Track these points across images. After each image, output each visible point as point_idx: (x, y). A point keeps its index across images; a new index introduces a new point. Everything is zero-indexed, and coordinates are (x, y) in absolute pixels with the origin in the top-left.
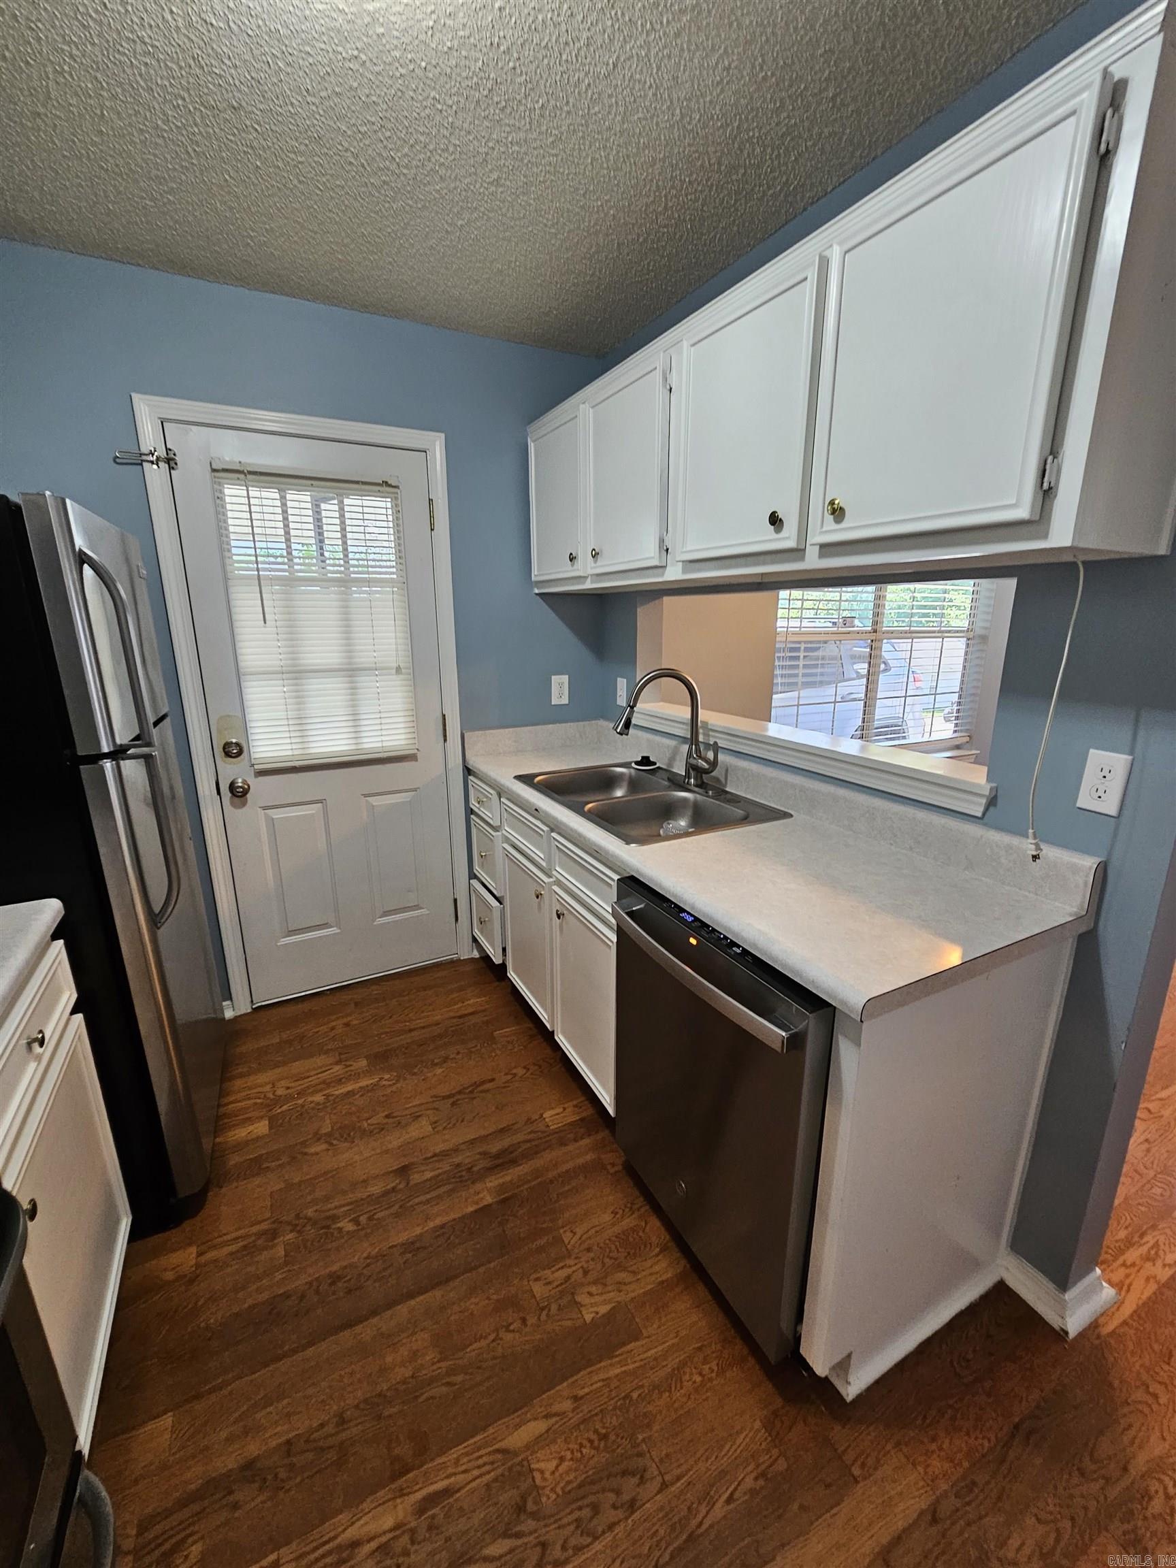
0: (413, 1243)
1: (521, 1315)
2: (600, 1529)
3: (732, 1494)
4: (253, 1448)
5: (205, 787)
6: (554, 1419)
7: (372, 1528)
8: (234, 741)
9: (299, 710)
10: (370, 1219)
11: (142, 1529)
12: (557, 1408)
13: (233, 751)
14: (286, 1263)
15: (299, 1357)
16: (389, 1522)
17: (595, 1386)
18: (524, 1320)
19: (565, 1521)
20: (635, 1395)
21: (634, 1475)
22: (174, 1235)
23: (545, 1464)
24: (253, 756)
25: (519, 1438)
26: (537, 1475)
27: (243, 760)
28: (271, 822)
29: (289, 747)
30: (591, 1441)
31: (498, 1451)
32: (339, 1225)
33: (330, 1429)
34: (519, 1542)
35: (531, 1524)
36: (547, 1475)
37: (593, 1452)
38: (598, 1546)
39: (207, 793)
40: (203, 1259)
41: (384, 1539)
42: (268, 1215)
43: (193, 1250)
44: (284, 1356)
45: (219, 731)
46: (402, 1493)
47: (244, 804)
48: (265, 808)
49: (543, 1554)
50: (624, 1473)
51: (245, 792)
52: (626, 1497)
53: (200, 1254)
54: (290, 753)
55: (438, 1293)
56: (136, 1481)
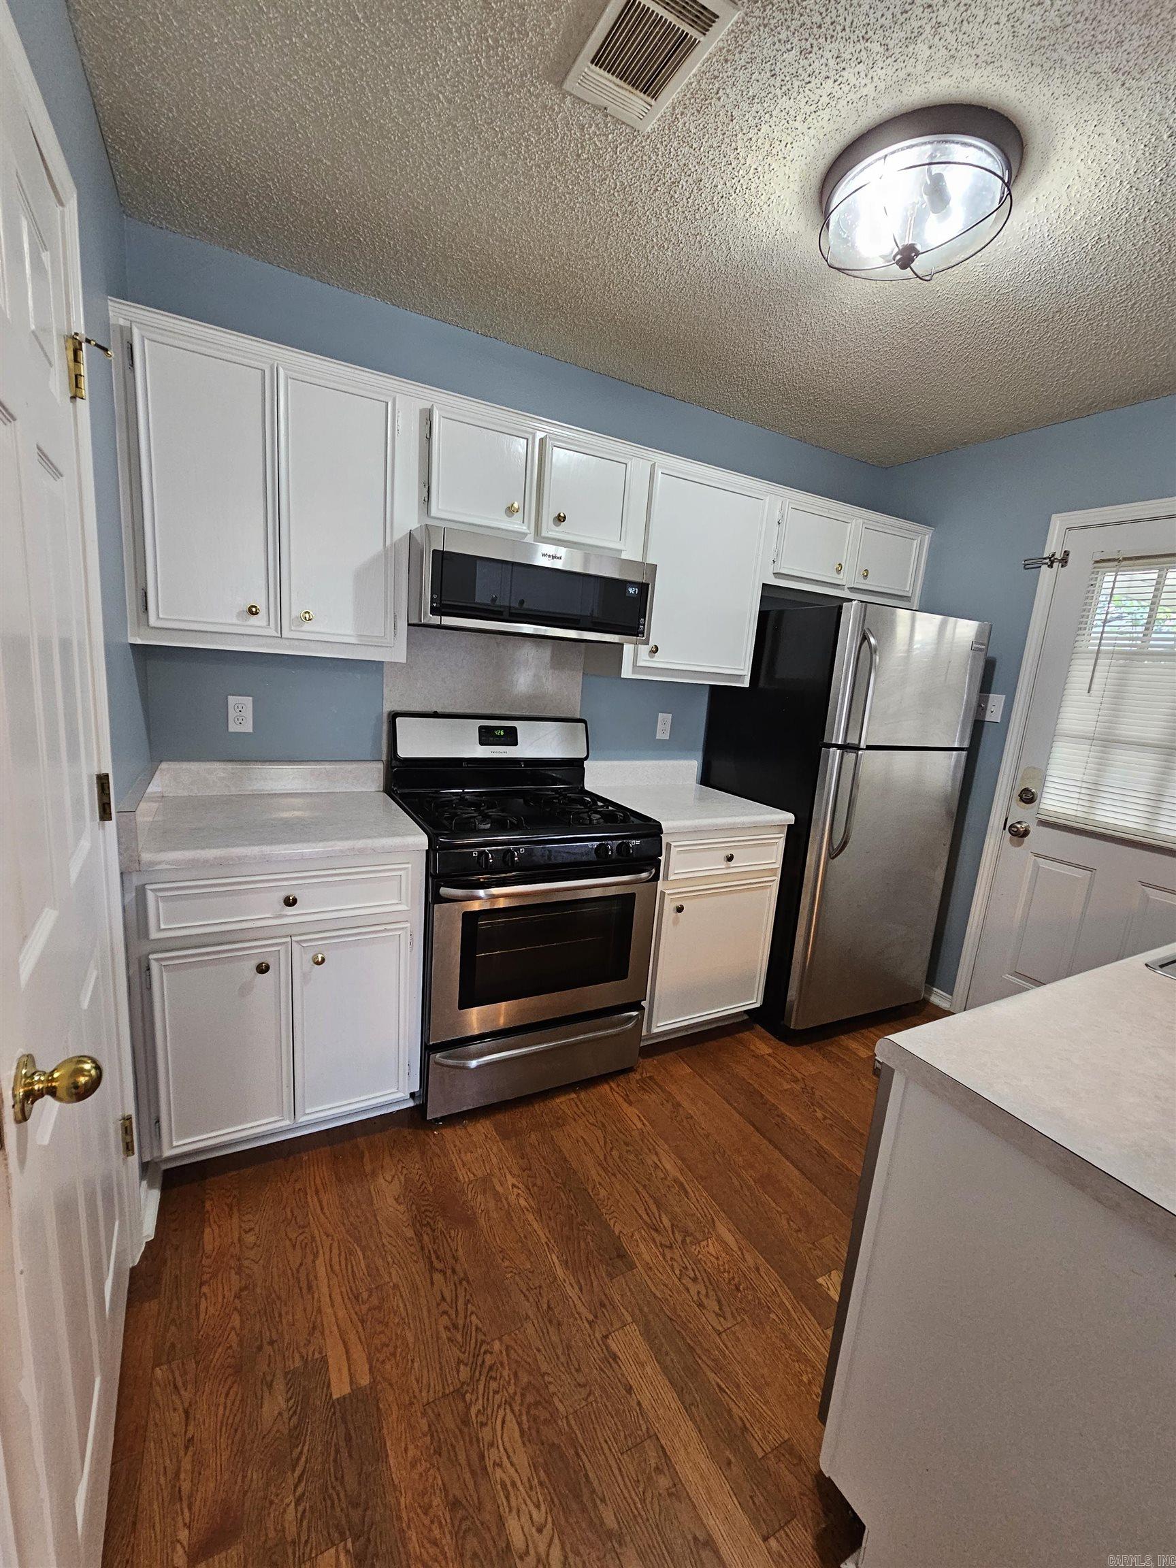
0: (826, 1153)
1: (803, 1229)
2: (684, 1281)
3: (725, 1392)
4: (685, 1104)
5: (996, 820)
6: (739, 1253)
7: (664, 1160)
8: (1033, 790)
9: (1098, 776)
10: (831, 1126)
11: (650, 1078)
12: (747, 1256)
13: (1028, 797)
14: (781, 1091)
15: (733, 1111)
16: (668, 1167)
17: (770, 1284)
18: (800, 1230)
19: (685, 1260)
20: (773, 1316)
21: (720, 1309)
22: (774, 1041)
23: (712, 1248)
24: (1042, 806)
25: (722, 1230)
26: (705, 1243)
27: (1032, 808)
28: (1037, 868)
29: (1075, 807)
30: (733, 1278)
31: (713, 1219)
32: (817, 1110)
33: (702, 1132)
34: (670, 1232)
35: (679, 1238)
36: (706, 1248)
37: (727, 1280)
38: (676, 1280)
39: (996, 824)
40: (766, 1057)
41: (660, 1165)
42: (806, 1074)
43: (770, 1051)
44: (731, 1105)
45: (1022, 778)
46: (681, 1171)
47: (1020, 844)
48: (1036, 855)
49: (667, 1247)
50: (719, 1302)
51: (1026, 833)
52: (705, 1302)
53: (769, 1055)
54: (1073, 813)
55: (797, 1173)
56: (665, 1069)
